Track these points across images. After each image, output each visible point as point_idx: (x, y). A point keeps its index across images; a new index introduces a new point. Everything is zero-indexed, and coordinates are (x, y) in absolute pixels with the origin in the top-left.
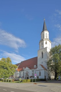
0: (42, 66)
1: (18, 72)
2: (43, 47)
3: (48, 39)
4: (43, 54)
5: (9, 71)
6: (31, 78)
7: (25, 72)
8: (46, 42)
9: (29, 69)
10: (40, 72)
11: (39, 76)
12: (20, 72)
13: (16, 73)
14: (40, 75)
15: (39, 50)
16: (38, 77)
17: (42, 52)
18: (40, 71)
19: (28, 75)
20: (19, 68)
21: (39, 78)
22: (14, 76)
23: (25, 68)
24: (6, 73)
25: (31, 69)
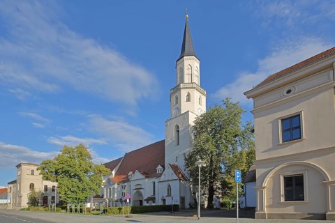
0: (175, 168)
1: (116, 186)
2: (179, 109)
3: (194, 85)
4: (178, 131)
5: (85, 183)
6: (148, 203)
7: (133, 185)
8: (189, 95)
9: (142, 177)
10: (169, 186)
11: (167, 199)
12: (121, 184)
13: (111, 188)
14: (170, 196)
15: (168, 120)
16: (164, 200)
17: (178, 127)
18: (170, 183)
19: (140, 194)
20: (120, 175)
21: (167, 204)
22: (105, 197)
23: (133, 173)
24: (75, 189)
25: (146, 177)
